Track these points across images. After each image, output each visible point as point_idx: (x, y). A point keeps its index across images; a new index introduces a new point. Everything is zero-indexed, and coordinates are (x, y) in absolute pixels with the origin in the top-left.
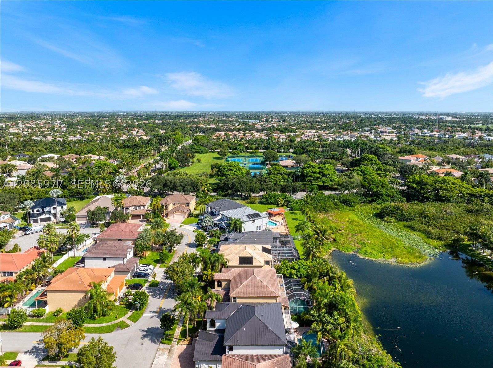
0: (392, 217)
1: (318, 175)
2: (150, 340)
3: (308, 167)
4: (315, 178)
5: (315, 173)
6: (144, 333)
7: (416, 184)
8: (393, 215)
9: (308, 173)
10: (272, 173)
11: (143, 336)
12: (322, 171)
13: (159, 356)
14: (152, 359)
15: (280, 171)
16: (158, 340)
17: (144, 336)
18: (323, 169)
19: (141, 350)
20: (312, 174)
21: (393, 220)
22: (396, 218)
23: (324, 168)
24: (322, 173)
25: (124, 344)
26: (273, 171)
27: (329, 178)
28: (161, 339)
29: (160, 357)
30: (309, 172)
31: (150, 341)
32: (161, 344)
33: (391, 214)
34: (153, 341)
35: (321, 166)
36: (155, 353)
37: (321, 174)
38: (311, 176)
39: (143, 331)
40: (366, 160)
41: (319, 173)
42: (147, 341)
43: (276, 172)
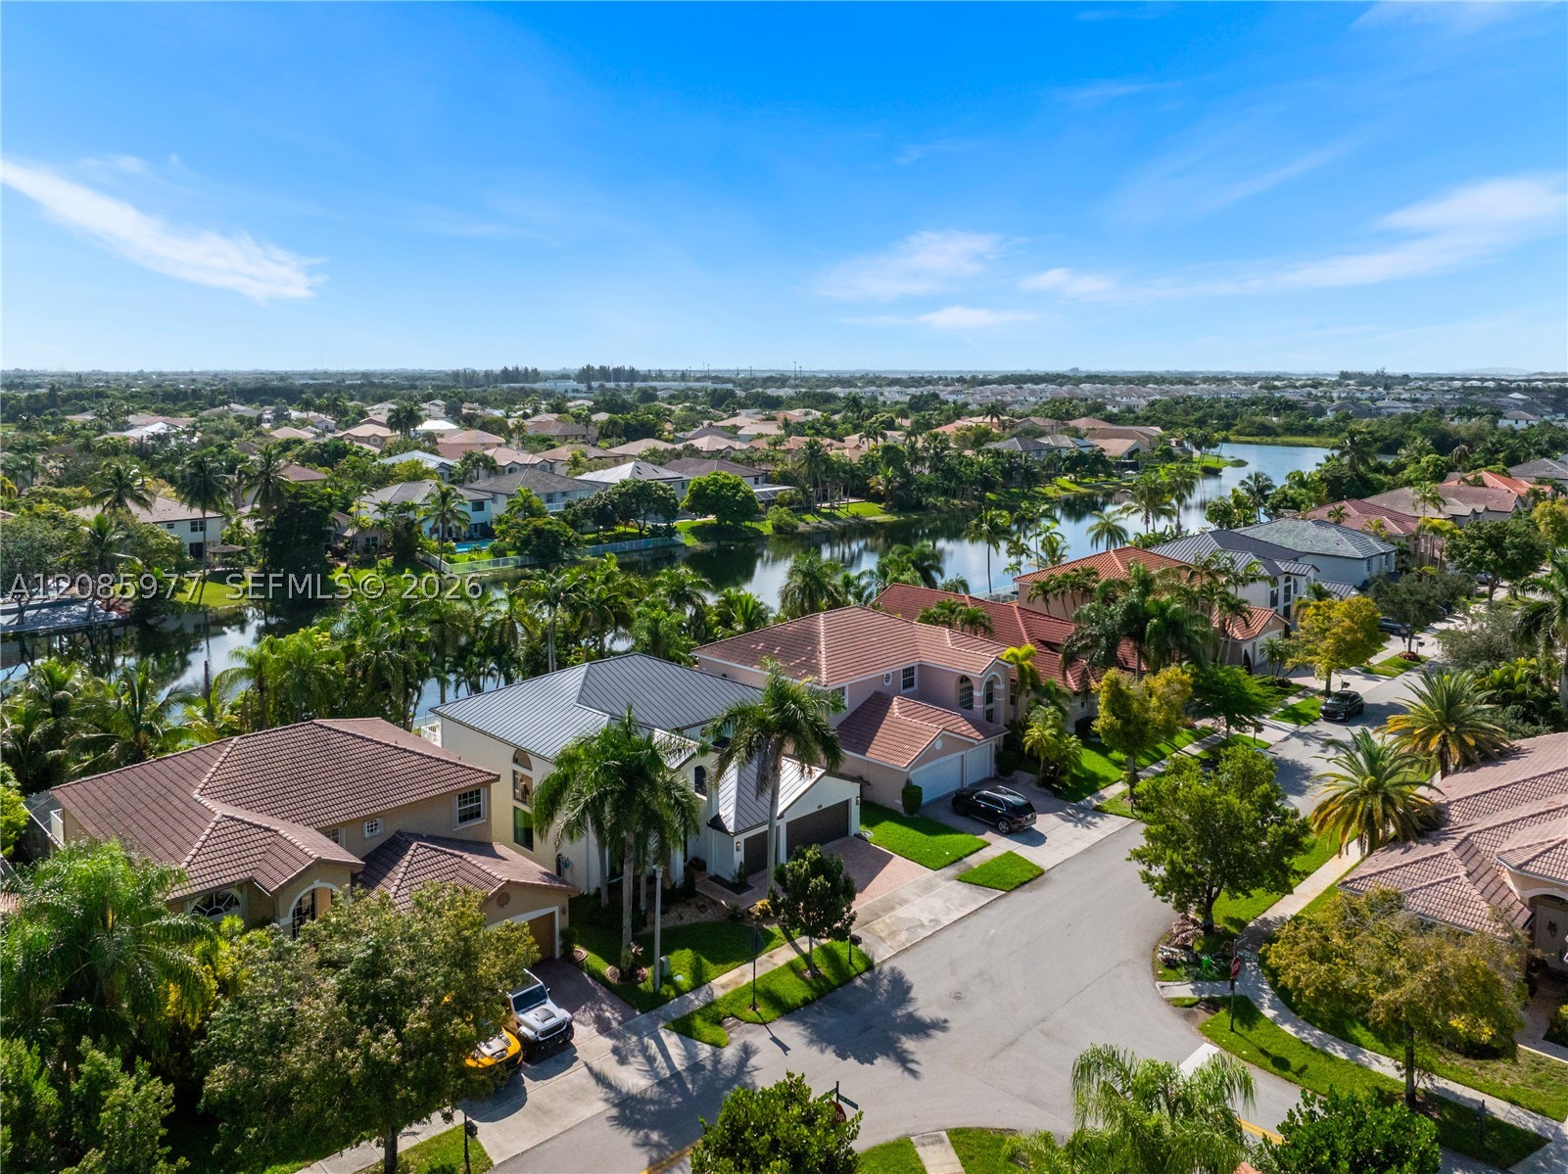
2: (911, 1000)
6: (908, 1044)
11: (928, 1036)
13: (926, 922)
14: (959, 929)
16: (873, 983)
17: (921, 1028)
19: (981, 974)
25: (1047, 1034)
28: (858, 982)
29: (925, 918)
31: (912, 994)
32: (877, 961)
34: (901, 989)
36: (931, 943)
39: (903, 1060)
42: (925, 1004)
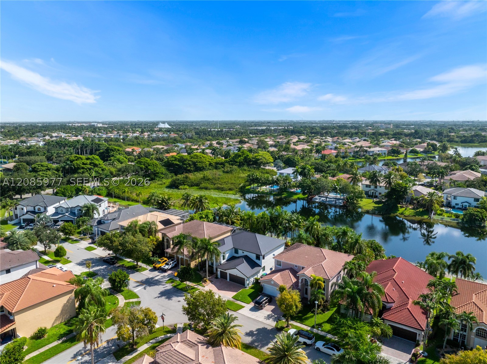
0: (185, 185)
1: (89, 166)
3: (76, 160)
4: (87, 169)
5: (86, 164)
7: (178, 161)
8: (185, 183)
9: (79, 166)
10: (39, 170)
12: (93, 161)
15: (47, 166)
18: (92, 160)
20: (84, 166)
21: (186, 187)
22: (189, 186)
23: (92, 158)
24: (93, 163)
26: (40, 168)
27: (100, 168)
30: (80, 164)
33: (183, 183)
35: (90, 157)
37: (92, 165)
38: (83, 168)
40: (113, 151)
41: (90, 164)
43: (44, 168)
